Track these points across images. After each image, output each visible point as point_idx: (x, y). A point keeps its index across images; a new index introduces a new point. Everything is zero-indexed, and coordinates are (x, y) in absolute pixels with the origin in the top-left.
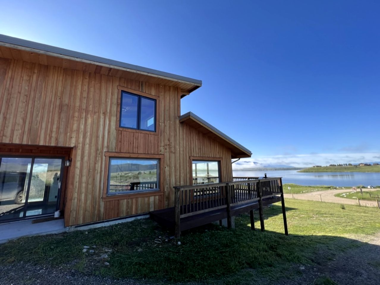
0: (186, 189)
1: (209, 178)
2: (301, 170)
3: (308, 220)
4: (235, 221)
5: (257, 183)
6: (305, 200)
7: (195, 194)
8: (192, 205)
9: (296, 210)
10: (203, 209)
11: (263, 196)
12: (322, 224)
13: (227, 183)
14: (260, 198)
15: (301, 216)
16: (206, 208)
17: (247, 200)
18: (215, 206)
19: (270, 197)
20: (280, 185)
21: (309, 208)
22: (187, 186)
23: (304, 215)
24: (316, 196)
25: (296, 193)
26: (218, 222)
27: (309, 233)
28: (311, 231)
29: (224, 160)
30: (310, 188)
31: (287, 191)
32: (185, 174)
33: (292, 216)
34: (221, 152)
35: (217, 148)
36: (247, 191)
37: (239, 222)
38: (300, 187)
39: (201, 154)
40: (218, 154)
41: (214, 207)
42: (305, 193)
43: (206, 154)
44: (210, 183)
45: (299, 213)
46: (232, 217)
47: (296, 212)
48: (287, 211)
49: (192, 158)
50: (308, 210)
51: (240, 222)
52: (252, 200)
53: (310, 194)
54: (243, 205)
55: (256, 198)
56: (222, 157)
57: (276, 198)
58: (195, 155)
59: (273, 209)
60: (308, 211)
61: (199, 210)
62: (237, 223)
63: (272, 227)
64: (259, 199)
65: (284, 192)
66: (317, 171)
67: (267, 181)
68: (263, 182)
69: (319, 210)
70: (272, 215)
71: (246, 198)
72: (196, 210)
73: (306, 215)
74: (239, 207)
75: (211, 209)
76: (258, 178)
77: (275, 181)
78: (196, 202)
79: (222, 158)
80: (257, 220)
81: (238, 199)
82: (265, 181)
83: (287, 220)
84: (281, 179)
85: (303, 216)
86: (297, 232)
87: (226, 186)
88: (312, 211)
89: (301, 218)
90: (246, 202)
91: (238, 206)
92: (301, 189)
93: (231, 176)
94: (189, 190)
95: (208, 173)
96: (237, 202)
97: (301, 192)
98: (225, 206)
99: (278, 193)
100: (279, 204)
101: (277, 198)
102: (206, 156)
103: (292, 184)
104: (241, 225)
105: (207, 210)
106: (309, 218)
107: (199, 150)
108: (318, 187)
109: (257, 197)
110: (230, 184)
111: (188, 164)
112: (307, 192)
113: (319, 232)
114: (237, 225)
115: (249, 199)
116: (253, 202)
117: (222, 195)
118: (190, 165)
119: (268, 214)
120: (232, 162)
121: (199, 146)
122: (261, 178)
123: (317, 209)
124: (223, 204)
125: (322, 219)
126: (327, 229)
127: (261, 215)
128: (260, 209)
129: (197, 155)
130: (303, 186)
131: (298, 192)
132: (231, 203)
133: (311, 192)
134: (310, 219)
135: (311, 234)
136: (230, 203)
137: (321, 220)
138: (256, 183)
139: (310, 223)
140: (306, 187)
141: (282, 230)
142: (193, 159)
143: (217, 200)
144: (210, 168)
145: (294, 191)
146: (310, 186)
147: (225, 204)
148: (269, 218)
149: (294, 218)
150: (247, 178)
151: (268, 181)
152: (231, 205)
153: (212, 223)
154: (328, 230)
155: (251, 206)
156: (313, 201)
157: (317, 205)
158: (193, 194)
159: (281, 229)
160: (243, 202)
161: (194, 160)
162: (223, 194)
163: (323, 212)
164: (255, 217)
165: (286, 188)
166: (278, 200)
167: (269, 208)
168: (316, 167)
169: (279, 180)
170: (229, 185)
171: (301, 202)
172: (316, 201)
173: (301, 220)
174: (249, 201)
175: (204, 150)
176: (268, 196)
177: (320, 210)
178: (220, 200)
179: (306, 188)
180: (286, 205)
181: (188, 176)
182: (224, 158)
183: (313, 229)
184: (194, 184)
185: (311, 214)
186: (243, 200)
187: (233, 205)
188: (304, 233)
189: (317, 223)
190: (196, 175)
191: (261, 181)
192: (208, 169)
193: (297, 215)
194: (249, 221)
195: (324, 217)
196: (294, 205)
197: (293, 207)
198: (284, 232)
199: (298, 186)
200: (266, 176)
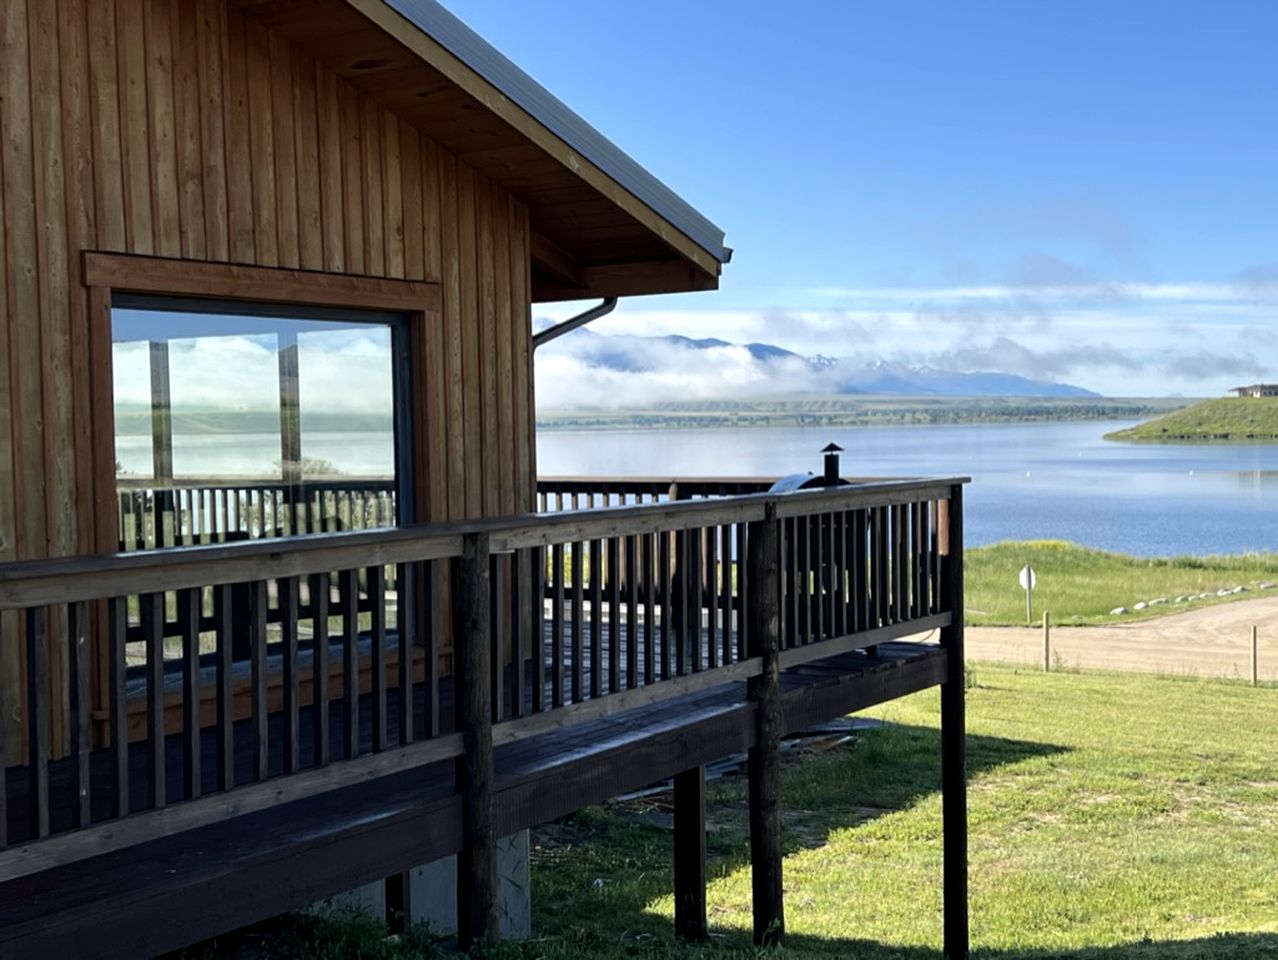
0: (34, 596)
1: (296, 492)
2: (1143, 421)
3: (1133, 834)
4: (536, 883)
5: (755, 527)
6: (1133, 675)
7: (135, 654)
8: (104, 755)
9: (1058, 758)
10: (216, 786)
11: (791, 644)
12: (1228, 852)
13: (469, 529)
14: (766, 665)
15: (1090, 801)
16: (250, 776)
17: (648, 680)
18: (347, 756)
19: (852, 655)
20: (942, 551)
21: (1159, 733)
22: (48, 561)
23: (1108, 790)
24: (1222, 639)
25: (1074, 619)
26: (373, 896)
27: (1125, 930)
28: (1140, 916)
29: (454, 307)
30: (1186, 575)
31: (1003, 603)
32: (30, 442)
33: (1022, 811)
34: (433, 220)
35: (383, 174)
36: (658, 610)
37: (572, 887)
38: (1111, 568)
39: (207, 232)
40: (394, 245)
41: (333, 759)
42: (1144, 616)
43: (268, 242)
44: (309, 530)
45: (1075, 783)
46: (503, 843)
47: (1052, 777)
48: (987, 766)
49: (103, 274)
50: (1150, 751)
51: (585, 886)
52: (695, 684)
53: (1176, 628)
54: (613, 728)
55: (727, 660)
56: (435, 274)
57: (900, 663)
58: (143, 247)
59: (874, 759)
60: (1143, 757)
61: (183, 794)
62: (562, 896)
63: (852, 909)
64: (752, 667)
65: (969, 612)
66: (1258, 430)
67: (838, 515)
68: (802, 520)
69: (1224, 746)
70: (865, 811)
71: (641, 667)
72: (145, 803)
73: (1122, 792)
74: (570, 749)
75: (302, 785)
76: (766, 486)
77: (904, 507)
78: (142, 734)
79: (438, 286)
80: (728, 856)
81: (567, 683)
82: (821, 508)
83: (972, 840)
84: (954, 492)
85: (1102, 799)
86: (1038, 928)
87: (455, 562)
88: (1177, 757)
89: (1084, 816)
90: (641, 697)
91: (564, 745)
92: (1120, 581)
93: (524, 468)
94: (72, 606)
95: (291, 451)
96: (557, 703)
97: (1118, 611)
98: (444, 749)
99: (919, 615)
100: (919, 709)
101: (911, 660)
102: (270, 260)
103: (1052, 542)
104: (593, 909)
105: (258, 798)
106: (1141, 816)
107: (191, 187)
108: (1247, 567)
109: (741, 658)
110: (505, 544)
111: (58, 341)
112: (1163, 610)
113: (1196, 918)
114: (551, 912)
115: (665, 675)
116: (699, 704)
117: (421, 653)
118: (81, 359)
119: (827, 803)
120: (536, 331)
121: (190, 146)
122: (790, 481)
123: (1209, 745)
124: (424, 733)
125: (1239, 816)
126: (1260, 885)
127: (759, 807)
128: (757, 768)
129: (170, 248)
130: (1139, 558)
131: (1088, 614)
132: (505, 719)
133: (1192, 607)
134: (1147, 822)
135: (1139, 937)
136: (495, 721)
137: (1227, 822)
138: (740, 528)
139: (1147, 854)
140: (1161, 564)
141: (925, 923)
142: (121, 283)
143: (370, 699)
144: (309, 399)
145: (1059, 604)
146: (1194, 557)
147: (443, 732)
148: (833, 835)
149: (1030, 820)
150: (672, 489)
151: (849, 514)
152: (501, 734)
153: (317, 908)
154: (1261, 894)
155: (678, 734)
156: (1194, 680)
157: (1219, 714)
158: (116, 655)
159: (919, 914)
160: (610, 706)
161: (129, 298)
162: (425, 641)
163: (1255, 759)
164: (723, 834)
165: (1004, 578)
166: (911, 672)
167: (843, 757)
168: (1257, 395)
169: (942, 504)
170: (493, 549)
171: (1108, 689)
172: (1219, 681)
173: (1082, 837)
174: (661, 691)
175: (243, 186)
176: (836, 647)
177: (1234, 749)
178: (396, 693)
179: (1159, 574)
180: (977, 721)
181: (63, 462)
182: (454, 285)
183: (1157, 900)
184: (141, 545)
185: (1162, 785)
186: (613, 689)
187: (522, 735)
188: (1092, 935)
189: (1193, 848)
190: (163, 469)
191: (781, 512)
192: (289, 403)
193: (1056, 798)
194: (667, 872)
195: (1256, 798)
196: (1045, 715)
197: (1035, 734)
198: (938, 942)
199: (1102, 562)
200: (831, 463)
